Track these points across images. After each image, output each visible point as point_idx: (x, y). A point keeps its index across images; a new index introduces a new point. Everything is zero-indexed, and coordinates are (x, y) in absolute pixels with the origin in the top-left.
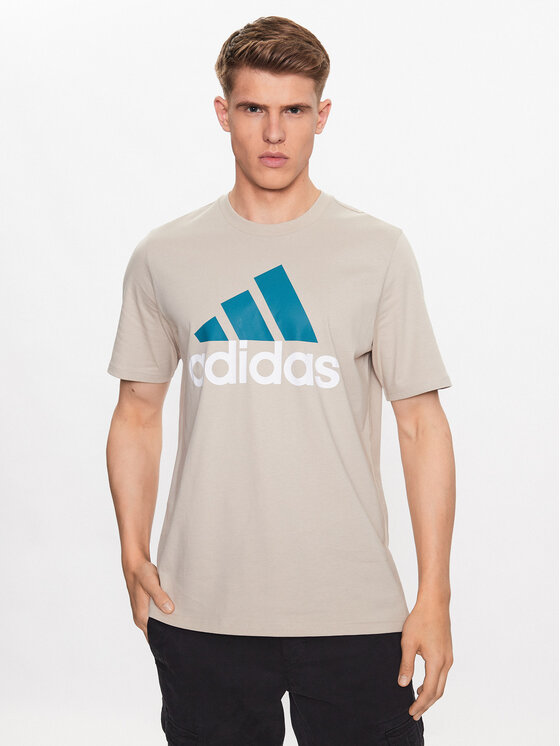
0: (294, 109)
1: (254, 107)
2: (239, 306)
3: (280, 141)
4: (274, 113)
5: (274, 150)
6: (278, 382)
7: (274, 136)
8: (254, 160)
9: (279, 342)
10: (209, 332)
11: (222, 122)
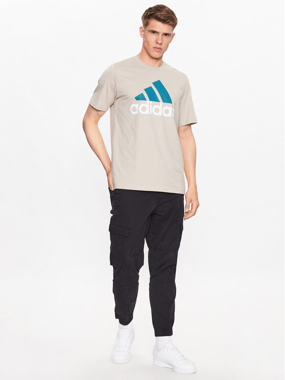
0: (166, 34)
1: (154, 32)
2: (149, 91)
3: (161, 44)
4: (160, 35)
5: (158, 46)
6: (161, 115)
7: (160, 42)
8: (151, 48)
9: (161, 103)
10: (140, 98)
11: (141, 35)
